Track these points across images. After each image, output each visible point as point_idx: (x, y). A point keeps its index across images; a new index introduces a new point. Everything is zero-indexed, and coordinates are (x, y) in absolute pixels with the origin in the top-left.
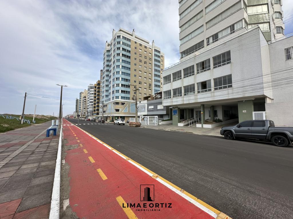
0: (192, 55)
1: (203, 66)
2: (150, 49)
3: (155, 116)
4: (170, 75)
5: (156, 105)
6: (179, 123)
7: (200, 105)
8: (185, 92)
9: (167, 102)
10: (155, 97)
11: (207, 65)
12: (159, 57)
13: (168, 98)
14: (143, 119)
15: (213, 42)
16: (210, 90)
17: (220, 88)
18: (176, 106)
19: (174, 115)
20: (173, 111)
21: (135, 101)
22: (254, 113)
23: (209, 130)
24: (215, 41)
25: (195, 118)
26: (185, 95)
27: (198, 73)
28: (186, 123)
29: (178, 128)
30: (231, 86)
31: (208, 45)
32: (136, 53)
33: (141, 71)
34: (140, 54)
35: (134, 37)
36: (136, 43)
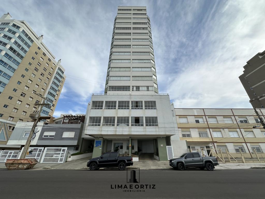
2: (53, 64)
3: (63, 148)
4: (103, 102)
7: (129, 138)
8: (118, 122)
9: (93, 130)
11: (140, 105)
12: (61, 77)
13: (96, 125)
14: (31, 152)
15: (136, 91)
16: (142, 125)
17: (150, 125)
19: (96, 146)
20: (95, 142)
24: (138, 91)
26: (118, 125)
27: (132, 109)
30: (157, 125)
31: (133, 91)
32: (34, 59)
33: (32, 81)
34: (38, 62)
35: (39, 42)
36: (39, 49)
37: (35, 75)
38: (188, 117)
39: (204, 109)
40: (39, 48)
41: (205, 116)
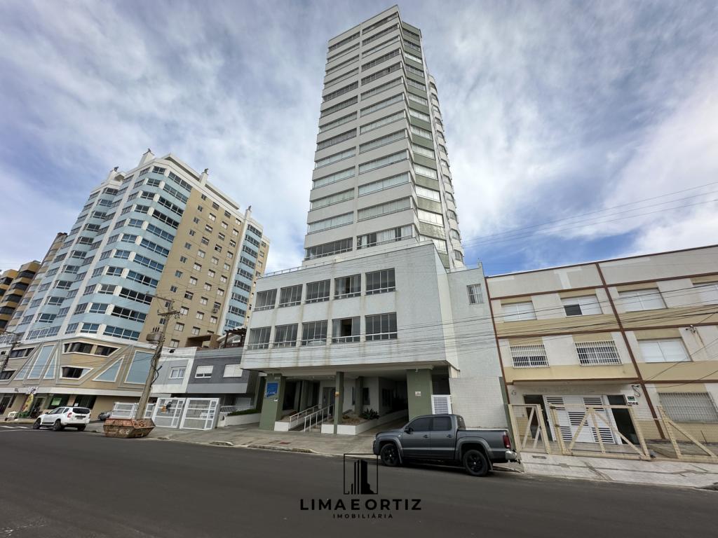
0: (328, 260)
1: (348, 286)
2: (237, 221)
3: (212, 400)
4: (276, 290)
5: (220, 364)
6: (277, 420)
7: (335, 373)
8: (304, 337)
9: (254, 359)
10: (224, 342)
11: (356, 286)
12: (256, 243)
13: (261, 348)
14: (169, 406)
15: (368, 246)
16: (357, 340)
17: (377, 338)
18: (277, 372)
19: (268, 396)
20: (266, 385)
21: (154, 347)
22: (433, 397)
23: (348, 442)
24: (372, 245)
25: (320, 407)
26: (304, 344)
27: (336, 298)
28: (297, 423)
29: (273, 438)
30: (395, 337)
31: (359, 248)
32: (198, 220)
33: (201, 266)
34: (207, 225)
35: (202, 185)
36: (205, 199)
37: (204, 253)
38: (533, 298)
39: (601, 265)
40: (204, 197)
41: (605, 286)
